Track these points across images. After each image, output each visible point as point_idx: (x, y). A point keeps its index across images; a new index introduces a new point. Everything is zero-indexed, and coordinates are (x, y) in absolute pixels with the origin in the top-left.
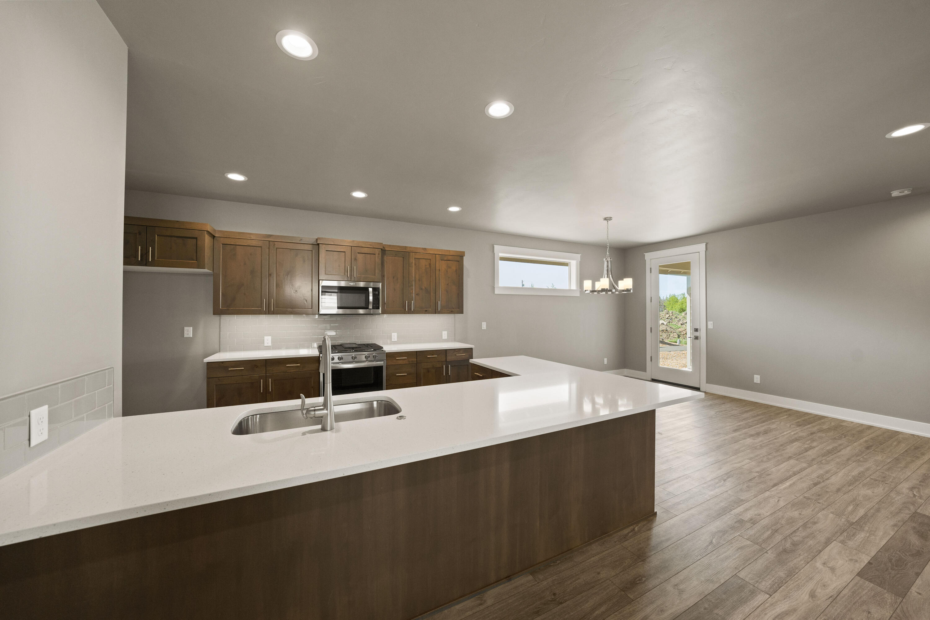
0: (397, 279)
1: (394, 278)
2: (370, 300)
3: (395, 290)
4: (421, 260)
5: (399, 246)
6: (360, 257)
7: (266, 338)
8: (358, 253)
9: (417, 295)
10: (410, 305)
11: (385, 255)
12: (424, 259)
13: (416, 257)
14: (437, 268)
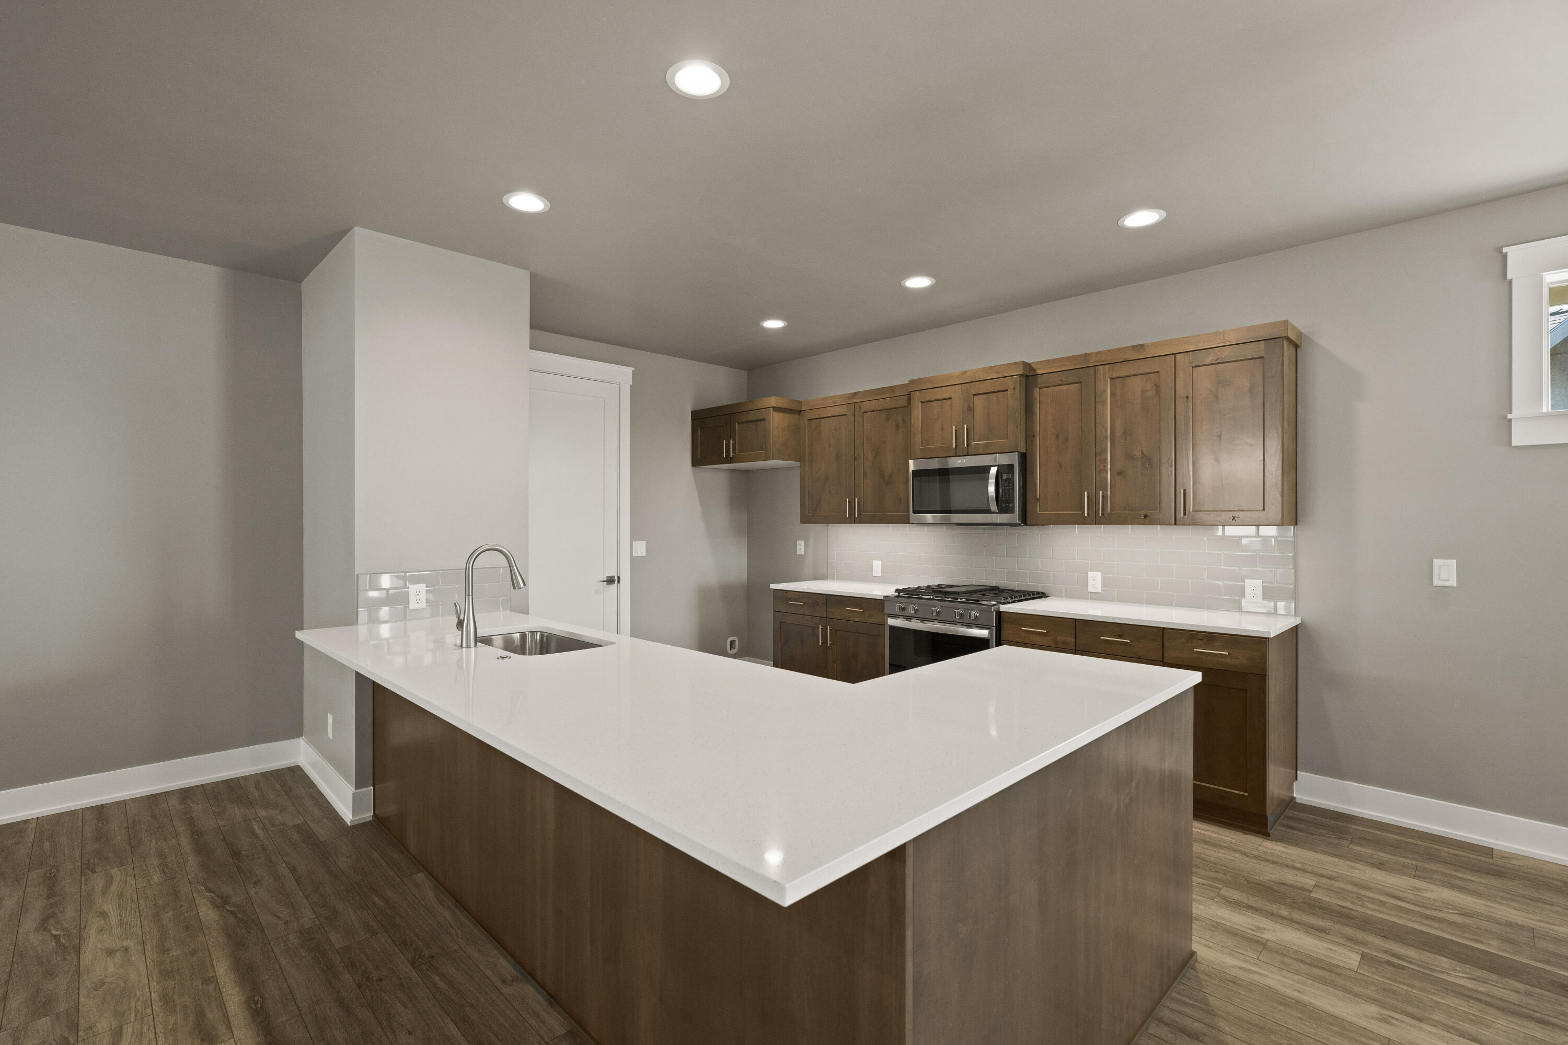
0: (1066, 440)
1: (1057, 437)
2: (989, 494)
3: (1061, 466)
4: (1129, 379)
5: (1068, 358)
6: (979, 402)
7: (875, 562)
8: (974, 395)
9: (1119, 474)
10: (1093, 502)
11: (1036, 387)
12: (1137, 375)
13: (1114, 375)
14: (1181, 392)
